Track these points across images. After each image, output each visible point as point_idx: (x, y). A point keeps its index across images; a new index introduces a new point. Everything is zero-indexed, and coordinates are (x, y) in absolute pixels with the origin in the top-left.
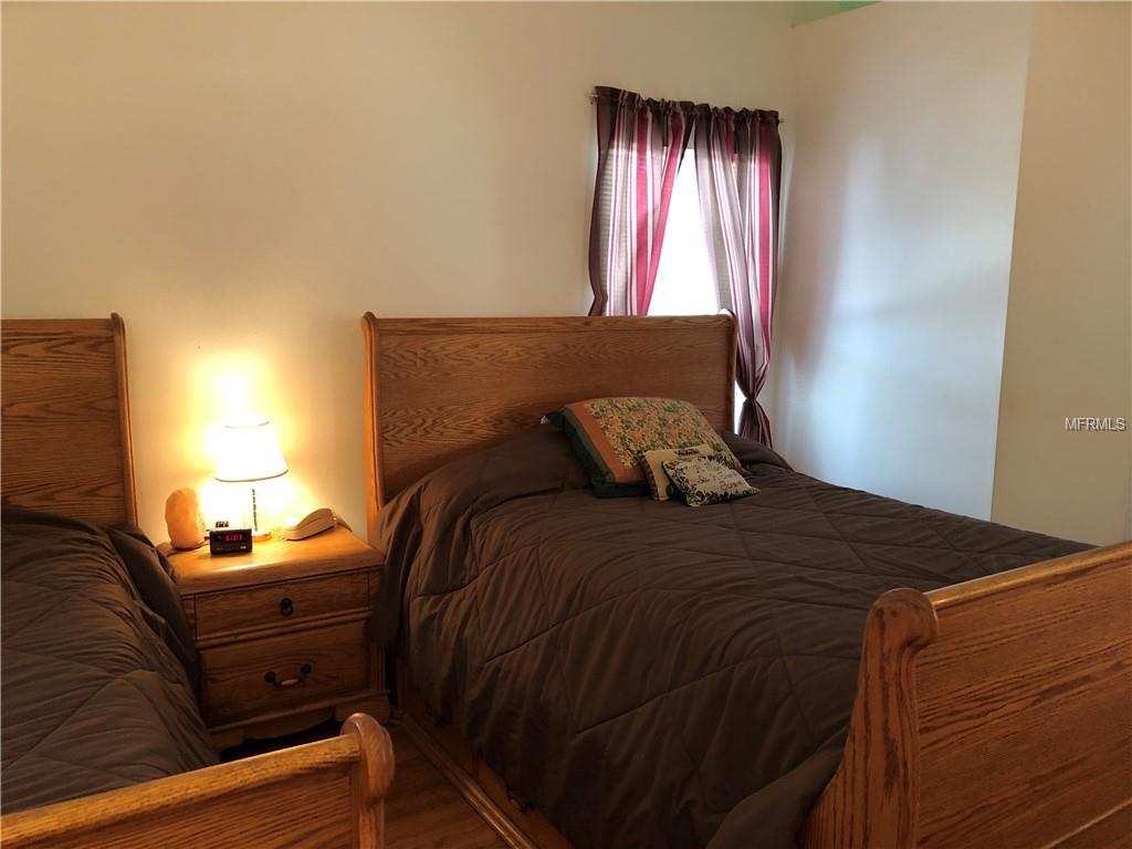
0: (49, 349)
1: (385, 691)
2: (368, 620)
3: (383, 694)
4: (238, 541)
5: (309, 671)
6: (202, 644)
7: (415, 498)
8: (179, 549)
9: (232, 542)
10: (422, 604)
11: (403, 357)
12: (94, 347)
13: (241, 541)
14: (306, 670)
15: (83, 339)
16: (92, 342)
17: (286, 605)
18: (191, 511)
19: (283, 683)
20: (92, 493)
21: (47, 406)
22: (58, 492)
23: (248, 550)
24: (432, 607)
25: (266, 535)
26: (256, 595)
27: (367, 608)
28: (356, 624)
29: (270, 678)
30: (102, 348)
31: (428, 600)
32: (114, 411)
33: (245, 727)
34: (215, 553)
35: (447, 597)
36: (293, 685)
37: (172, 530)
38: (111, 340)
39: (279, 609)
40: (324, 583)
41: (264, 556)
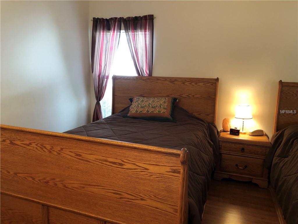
0: (204, 84)
1: (267, 180)
2: (264, 159)
3: (266, 180)
4: (236, 132)
5: (247, 167)
6: (222, 152)
7: (283, 132)
8: (224, 131)
9: (235, 132)
10: (276, 159)
11: (289, 93)
12: (212, 85)
13: (237, 132)
14: (246, 167)
15: (210, 82)
16: (212, 83)
17: (243, 150)
18: (227, 123)
19: (240, 168)
20: (208, 115)
21: (202, 96)
22: (201, 113)
23: (238, 135)
24: (278, 160)
25: (245, 133)
26: (236, 145)
27: (264, 157)
28: (260, 160)
29: (237, 165)
30: (214, 85)
31: (278, 158)
32: (214, 98)
33: (229, 175)
34: (231, 134)
35: (283, 159)
36: (242, 169)
37: (223, 127)
38: (216, 83)
39: (241, 150)
40: (253, 147)
41: (241, 137)
